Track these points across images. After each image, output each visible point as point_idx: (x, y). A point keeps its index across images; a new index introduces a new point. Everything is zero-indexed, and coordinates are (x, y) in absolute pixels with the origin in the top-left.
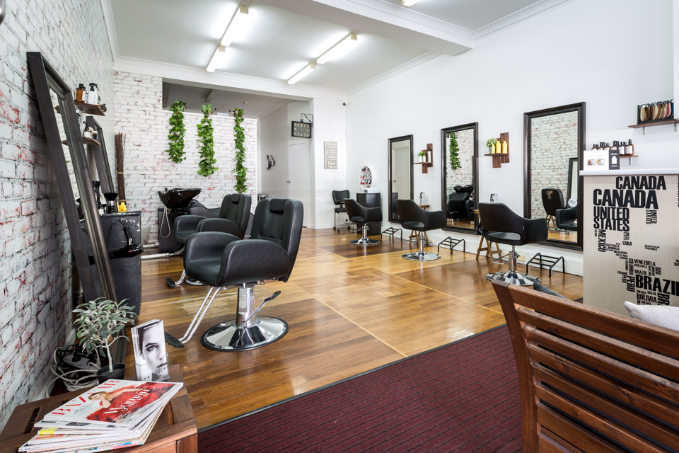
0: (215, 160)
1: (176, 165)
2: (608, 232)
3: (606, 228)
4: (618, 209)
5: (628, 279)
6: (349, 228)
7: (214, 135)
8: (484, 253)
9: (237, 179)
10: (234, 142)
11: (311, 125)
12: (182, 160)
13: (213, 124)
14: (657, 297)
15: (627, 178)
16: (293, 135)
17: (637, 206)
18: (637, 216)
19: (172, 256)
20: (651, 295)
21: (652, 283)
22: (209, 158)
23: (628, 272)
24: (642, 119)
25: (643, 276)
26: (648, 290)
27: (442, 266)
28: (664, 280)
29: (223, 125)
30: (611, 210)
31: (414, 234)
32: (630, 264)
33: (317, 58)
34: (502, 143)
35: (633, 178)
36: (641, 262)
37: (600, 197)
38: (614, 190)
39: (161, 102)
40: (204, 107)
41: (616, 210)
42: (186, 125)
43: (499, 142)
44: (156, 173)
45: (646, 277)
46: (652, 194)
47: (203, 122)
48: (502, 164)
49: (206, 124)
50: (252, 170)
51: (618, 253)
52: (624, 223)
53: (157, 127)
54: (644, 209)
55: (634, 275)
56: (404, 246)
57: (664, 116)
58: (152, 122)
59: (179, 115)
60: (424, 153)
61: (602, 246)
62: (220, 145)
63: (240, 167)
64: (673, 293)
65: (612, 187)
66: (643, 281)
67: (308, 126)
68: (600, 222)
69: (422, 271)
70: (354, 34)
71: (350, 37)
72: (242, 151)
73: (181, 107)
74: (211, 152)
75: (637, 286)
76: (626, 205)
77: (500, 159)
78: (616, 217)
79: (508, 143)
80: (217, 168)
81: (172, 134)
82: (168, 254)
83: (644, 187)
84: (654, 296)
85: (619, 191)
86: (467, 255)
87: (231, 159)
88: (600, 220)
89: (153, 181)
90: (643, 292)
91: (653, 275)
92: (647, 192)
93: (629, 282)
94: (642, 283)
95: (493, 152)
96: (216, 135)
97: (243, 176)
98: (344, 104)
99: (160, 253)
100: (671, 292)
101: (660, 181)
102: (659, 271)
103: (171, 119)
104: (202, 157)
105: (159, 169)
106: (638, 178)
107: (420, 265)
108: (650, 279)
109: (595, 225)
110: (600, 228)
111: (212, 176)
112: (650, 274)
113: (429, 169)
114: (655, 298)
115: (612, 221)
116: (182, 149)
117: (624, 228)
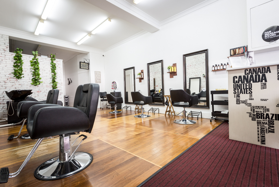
0: (41, 78)
1: (19, 80)
2: (241, 95)
3: (240, 93)
4: (246, 84)
5: (252, 115)
6: (107, 108)
7: (39, 66)
8: (167, 113)
9: (52, 87)
10: (51, 70)
11: (88, 64)
12: (21, 77)
13: (39, 61)
14: (267, 122)
15: (250, 70)
16: (80, 68)
17: (256, 82)
18: (256, 86)
19: (15, 125)
20: (265, 122)
21: (265, 116)
22: (37, 77)
23: (252, 112)
24: (232, 54)
25: (260, 113)
26: (263, 119)
27: (149, 120)
28: (271, 114)
29: (44, 62)
30: (242, 85)
31: (137, 108)
32: (253, 109)
33: (92, 31)
34: (174, 67)
35: (254, 69)
36: (259, 107)
37: (236, 80)
38: (243, 76)
39: (8, 48)
40: (34, 52)
41: (245, 85)
42: (24, 61)
43: (173, 67)
44: (6, 84)
45: (261, 114)
46: (264, 75)
47: (33, 59)
48: (174, 76)
49: (35, 60)
50: (61, 83)
51: (246, 104)
52: (249, 90)
53: (6, 60)
54: (260, 83)
55: (255, 113)
56: (132, 113)
57: (241, 53)
58: (3, 58)
59: (19, 55)
60: (140, 74)
61: (238, 102)
62: (43, 71)
63: (54, 81)
64: (276, 119)
65: (242, 74)
66: (260, 116)
67: (87, 64)
68: (237, 91)
69: (143, 123)
70: (110, 19)
71: (108, 20)
72: (55, 74)
73: (20, 51)
74: (38, 74)
75: (257, 118)
76: (250, 82)
77: (173, 74)
78: (245, 88)
79: (176, 67)
80: (42, 82)
81: (15, 65)
82: (13, 124)
83: (259, 73)
84: (266, 122)
85: (246, 76)
86: (160, 114)
87: (49, 78)
88: (237, 90)
89: (5, 88)
90: (260, 121)
91: (265, 112)
92: (261, 75)
93: (253, 117)
94: (259, 117)
95: (171, 71)
96: (41, 66)
97: (55, 86)
98: (103, 56)
99: (8, 124)
100: (275, 119)
101: (268, 69)
102: (268, 110)
103: (14, 57)
104: (33, 76)
105: (8, 82)
106: (256, 69)
107: (142, 120)
108: (264, 114)
109: (234, 93)
110: (237, 94)
111: (39, 86)
112: (263, 112)
113: (142, 80)
114: (266, 123)
115: (243, 90)
116: (21, 72)
117: (249, 92)
